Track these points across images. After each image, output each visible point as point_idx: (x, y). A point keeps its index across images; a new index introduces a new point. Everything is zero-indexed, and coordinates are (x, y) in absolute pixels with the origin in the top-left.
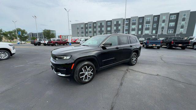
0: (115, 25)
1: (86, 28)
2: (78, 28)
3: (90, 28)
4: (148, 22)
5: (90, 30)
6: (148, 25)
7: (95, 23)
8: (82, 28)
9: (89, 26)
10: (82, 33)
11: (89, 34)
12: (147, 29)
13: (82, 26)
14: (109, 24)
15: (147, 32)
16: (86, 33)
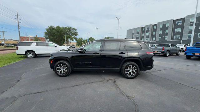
1: (143, 32)
2: (133, 34)
3: (148, 31)
5: (148, 34)
7: (156, 25)
8: (138, 33)
9: (146, 30)
10: (137, 38)
11: (145, 38)
13: (138, 31)
16: (142, 37)
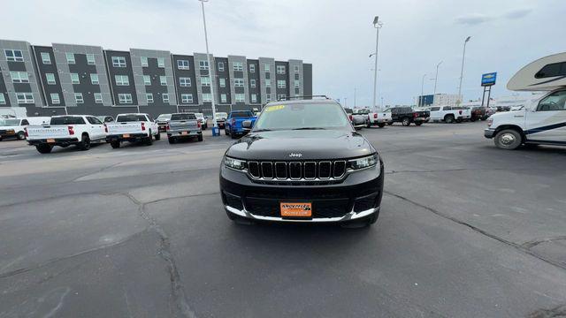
0: (146, 71)
4: (238, 74)
6: (239, 80)
12: (240, 90)
14: (119, 62)
15: (239, 98)
